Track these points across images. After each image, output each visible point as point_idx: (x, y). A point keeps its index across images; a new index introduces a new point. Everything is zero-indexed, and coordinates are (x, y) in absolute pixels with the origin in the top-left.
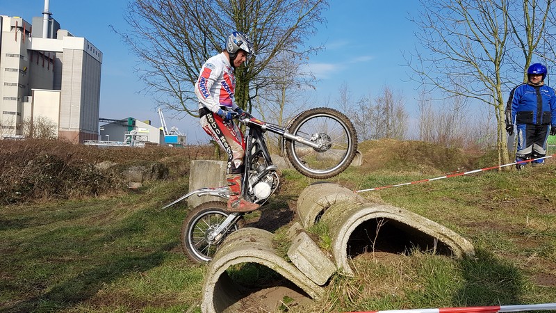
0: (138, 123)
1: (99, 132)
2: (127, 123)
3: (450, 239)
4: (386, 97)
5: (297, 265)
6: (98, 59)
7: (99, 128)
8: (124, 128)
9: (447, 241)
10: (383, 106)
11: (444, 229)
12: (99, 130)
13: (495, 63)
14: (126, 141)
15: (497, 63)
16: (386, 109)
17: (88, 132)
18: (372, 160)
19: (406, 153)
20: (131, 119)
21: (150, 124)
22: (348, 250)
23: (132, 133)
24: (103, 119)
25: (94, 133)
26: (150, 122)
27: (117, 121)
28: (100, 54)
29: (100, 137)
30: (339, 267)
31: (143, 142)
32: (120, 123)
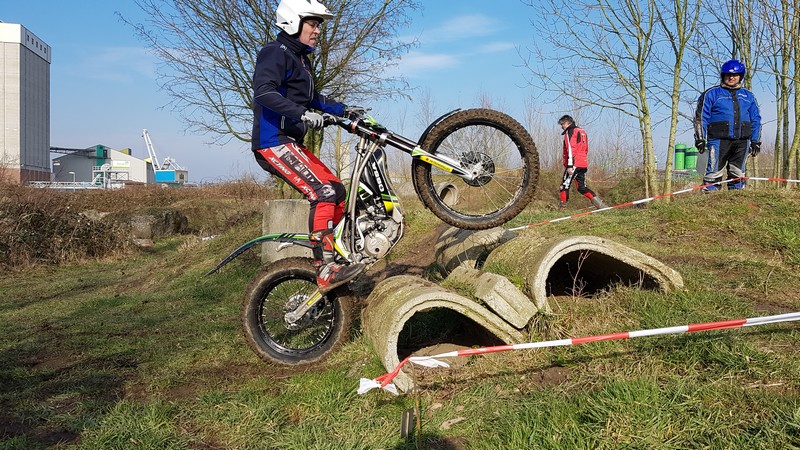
0: (113, 154)
1: (51, 167)
2: (95, 154)
3: (657, 270)
6: (44, 56)
7: (51, 162)
8: (91, 161)
9: (653, 273)
11: (651, 260)
12: (51, 165)
13: (638, 61)
14: (94, 181)
17: (33, 169)
18: (471, 196)
20: (101, 147)
21: (130, 154)
23: (104, 168)
24: (57, 149)
25: (43, 170)
26: (130, 150)
27: (79, 150)
28: (47, 49)
29: (53, 176)
30: (540, 307)
31: (121, 181)
32: (84, 154)
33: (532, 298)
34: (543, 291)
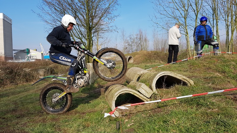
0: (31, 51)
2: (26, 51)
4: (140, 33)
5: (141, 92)
6: (10, 22)
8: (25, 53)
9: (185, 81)
10: (138, 37)
11: (184, 77)
12: (13, 55)
13: (184, 18)
14: (26, 59)
15: (185, 18)
16: (140, 39)
17: (8, 56)
18: (137, 60)
19: (150, 56)
20: (28, 49)
22: (156, 86)
23: (29, 55)
24: (15, 50)
25: (11, 57)
26: (36, 50)
28: (11, 20)
29: (14, 58)
30: (154, 92)
31: (34, 59)
32: (23, 51)
33: (152, 89)
34: (155, 87)
